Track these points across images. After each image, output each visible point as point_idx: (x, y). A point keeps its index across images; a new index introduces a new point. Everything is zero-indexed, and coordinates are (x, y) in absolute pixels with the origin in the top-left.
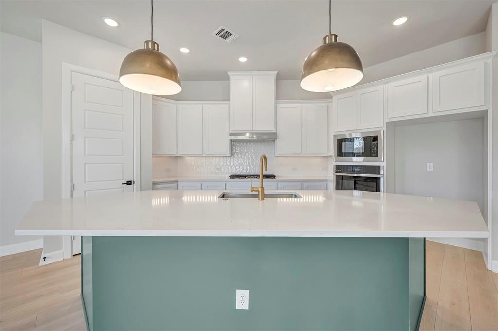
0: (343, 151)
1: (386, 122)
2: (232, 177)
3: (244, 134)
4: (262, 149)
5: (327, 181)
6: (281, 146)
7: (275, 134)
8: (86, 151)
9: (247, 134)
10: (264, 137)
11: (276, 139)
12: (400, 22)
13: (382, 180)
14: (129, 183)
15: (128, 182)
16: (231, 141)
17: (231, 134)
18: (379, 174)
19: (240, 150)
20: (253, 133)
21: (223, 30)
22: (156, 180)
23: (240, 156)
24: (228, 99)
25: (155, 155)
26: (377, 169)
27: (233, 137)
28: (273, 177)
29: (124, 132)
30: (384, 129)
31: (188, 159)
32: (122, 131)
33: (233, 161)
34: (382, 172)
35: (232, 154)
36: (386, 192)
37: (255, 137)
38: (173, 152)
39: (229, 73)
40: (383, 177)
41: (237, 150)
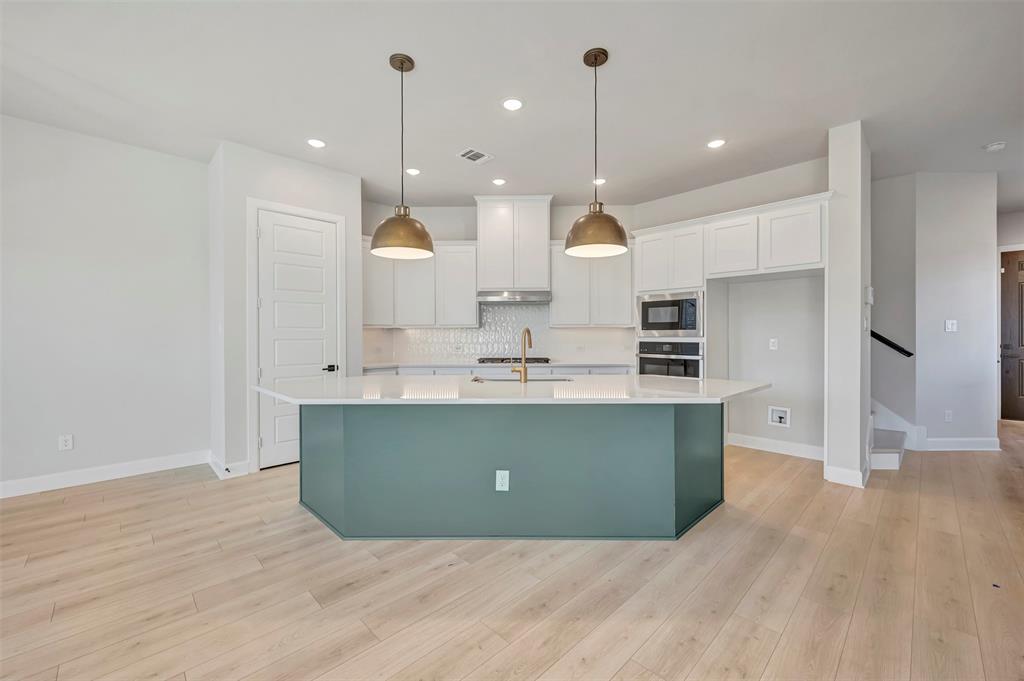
0: (650, 321)
1: (708, 280)
2: (482, 361)
3: (498, 293)
4: (527, 317)
5: (627, 366)
6: (558, 312)
7: (549, 293)
8: (276, 321)
9: (506, 294)
10: (533, 298)
11: (551, 300)
12: (716, 144)
13: (701, 362)
14: (331, 368)
15: (329, 366)
16: (480, 303)
17: (480, 294)
18: (698, 354)
19: (494, 319)
20: (513, 293)
21: (471, 151)
22: (368, 366)
23: (493, 328)
24: (476, 239)
25: (367, 327)
26: (694, 348)
27: (481, 299)
28: (547, 361)
29: (324, 293)
30: (705, 289)
31: (410, 332)
32: (322, 291)
33: (482, 336)
34: (701, 353)
35: (481, 325)
36: (708, 377)
37: (518, 298)
38: (388, 322)
39: (476, 198)
40: (703, 359)
41: (488, 317)
